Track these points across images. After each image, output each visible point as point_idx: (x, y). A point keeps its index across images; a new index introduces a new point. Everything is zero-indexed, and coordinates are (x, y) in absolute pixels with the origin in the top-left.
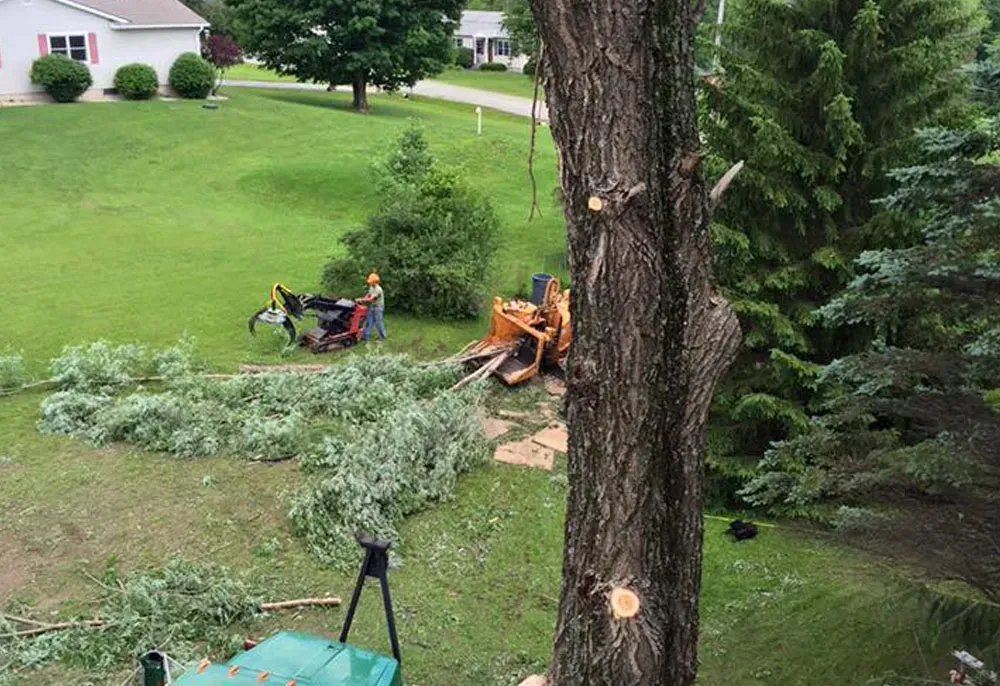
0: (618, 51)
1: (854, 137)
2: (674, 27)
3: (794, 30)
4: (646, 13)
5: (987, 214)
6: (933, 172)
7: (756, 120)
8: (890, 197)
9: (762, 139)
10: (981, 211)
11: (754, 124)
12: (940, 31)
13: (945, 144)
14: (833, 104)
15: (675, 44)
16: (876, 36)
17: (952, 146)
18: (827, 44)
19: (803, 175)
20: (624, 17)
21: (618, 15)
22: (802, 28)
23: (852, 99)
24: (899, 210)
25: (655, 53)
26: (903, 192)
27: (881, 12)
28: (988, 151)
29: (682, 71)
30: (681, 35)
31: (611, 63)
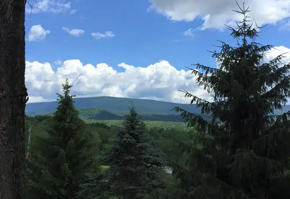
0: (5, 176)
1: (70, 174)
2: (20, 168)
3: (51, 146)
4: (13, 166)
5: (105, 196)
6: (90, 185)
7: (43, 171)
8: (80, 192)
9: (44, 176)
10: (104, 195)
11: (42, 172)
12: (89, 146)
13: (93, 177)
14: (63, 166)
15: (21, 172)
16: (73, 148)
17: (95, 178)
18: (61, 150)
19: (56, 185)
20: (7, 167)
21: (5, 167)
22: (53, 145)
23: (68, 165)
24: (83, 195)
25: (15, 175)
26: (83, 191)
27: (74, 142)
28: (103, 179)
29: (23, 179)
30: (22, 170)
31: (3, 179)
